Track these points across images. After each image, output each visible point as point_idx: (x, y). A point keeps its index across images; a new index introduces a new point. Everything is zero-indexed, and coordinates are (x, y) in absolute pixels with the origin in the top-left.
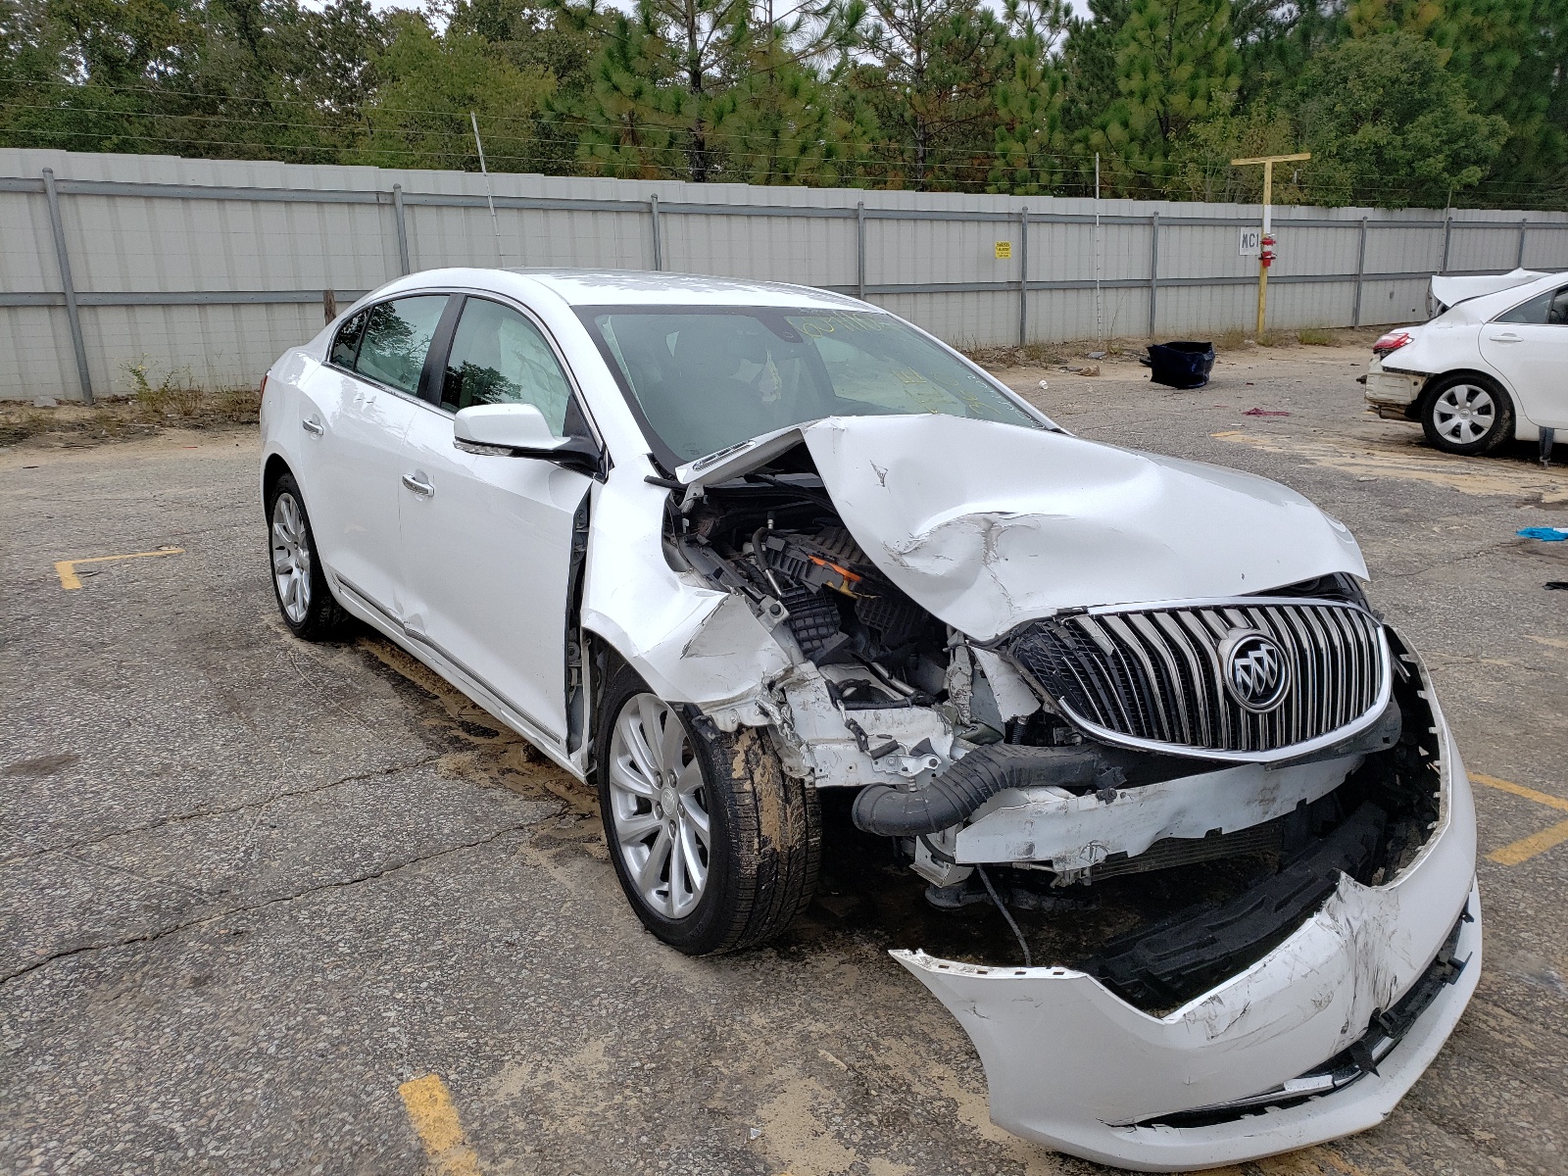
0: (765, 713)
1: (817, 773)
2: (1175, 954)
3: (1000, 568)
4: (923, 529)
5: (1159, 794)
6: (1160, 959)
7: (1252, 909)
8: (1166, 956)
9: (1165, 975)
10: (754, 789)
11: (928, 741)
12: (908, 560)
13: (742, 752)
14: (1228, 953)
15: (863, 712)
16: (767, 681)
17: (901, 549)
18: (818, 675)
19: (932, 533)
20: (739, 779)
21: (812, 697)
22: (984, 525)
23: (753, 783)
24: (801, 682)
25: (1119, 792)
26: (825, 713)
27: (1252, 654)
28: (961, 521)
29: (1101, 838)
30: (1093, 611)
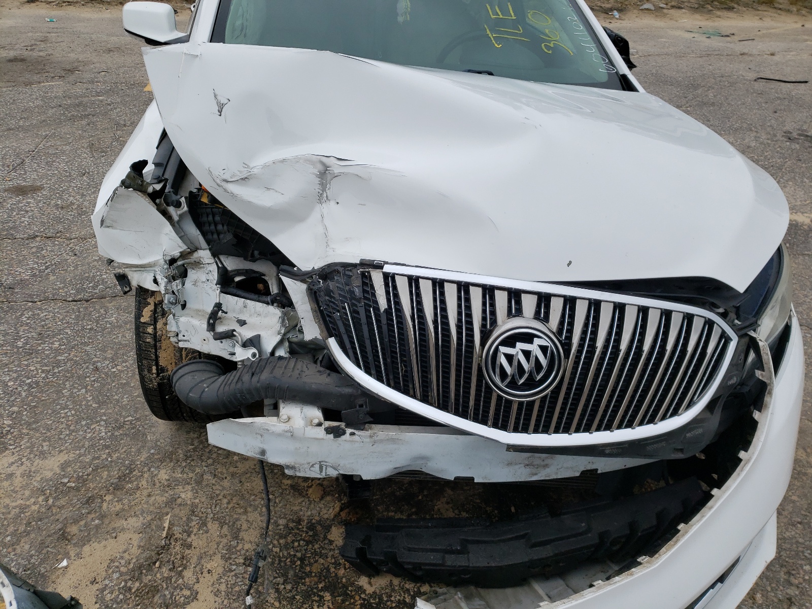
0: (155, 281)
1: (180, 337)
2: (423, 550)
3: (329, 208)
4: (258, 162)
5: (393, 441)
6: (409, 550)
7: (511, 539)
8: (415, 550)
9: (409, 563)
10: (155, 333)
11: (258, 337)
12: (231, 187)
13: (152, 304)
14: (468, 567)
15: (236, 298)
16: (168, 258)
17: (225, 177)
18: (212, 261)
19: (265, 166)
20: (144, 323)
21: (203, 277)
22: (321, 167)
23: (155, 328)
24: (198, 264)
25: (349, 431)
26: (210, 291)
27: (520, 346)
28: (297, 160)
29: (331, 460)
30: (387, 269)
